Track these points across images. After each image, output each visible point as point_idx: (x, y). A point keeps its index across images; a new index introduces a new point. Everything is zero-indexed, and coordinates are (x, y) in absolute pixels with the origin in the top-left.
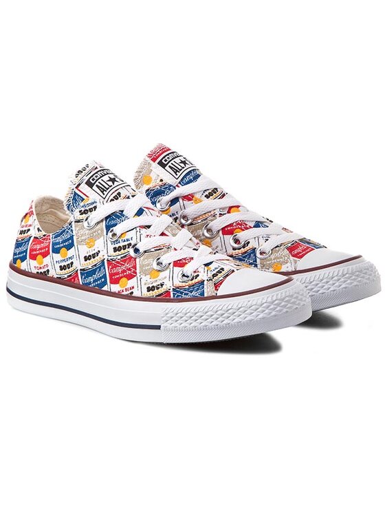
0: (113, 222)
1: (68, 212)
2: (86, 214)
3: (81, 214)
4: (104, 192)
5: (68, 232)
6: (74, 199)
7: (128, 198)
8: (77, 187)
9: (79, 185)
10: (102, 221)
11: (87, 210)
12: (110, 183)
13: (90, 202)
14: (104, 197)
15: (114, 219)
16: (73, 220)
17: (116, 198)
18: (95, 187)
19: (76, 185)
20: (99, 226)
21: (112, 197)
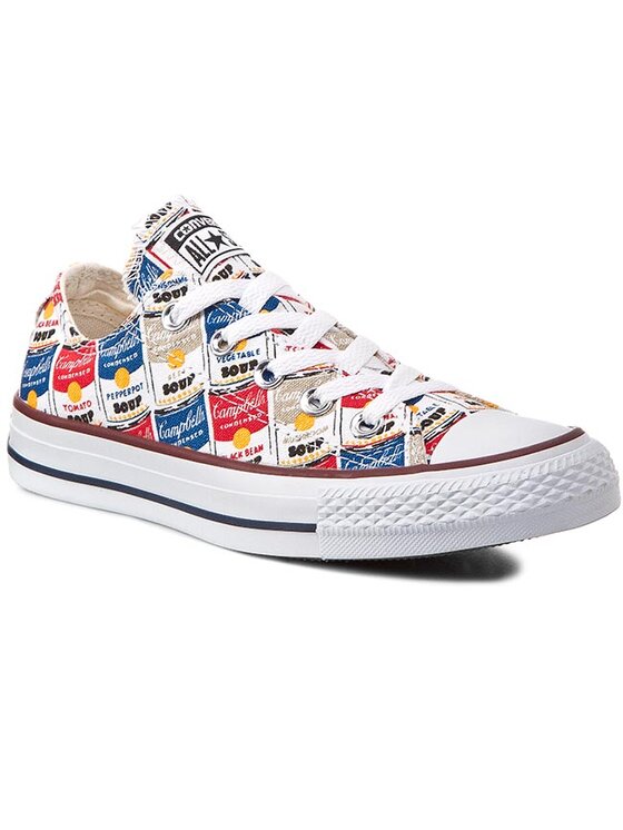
0: (220, 320)
1: (130, 296)
2: (166, 300)
3: (158, 301)
4: (201, 261)
5: (130, 336)
6: (143, 270)
7: (247, 277)
8: (149, 248)
9: (153, 243)
10: (198, 316)
11: (168, 294)
12: (212, 245)
13: (173, 278)
14: (201, 270)
15: (221, 314)
16: (141, 312)
17: (224, 274)
18: (183, 250)
19: (147, 244)
20: (193, 326)
21: (215, 273)
